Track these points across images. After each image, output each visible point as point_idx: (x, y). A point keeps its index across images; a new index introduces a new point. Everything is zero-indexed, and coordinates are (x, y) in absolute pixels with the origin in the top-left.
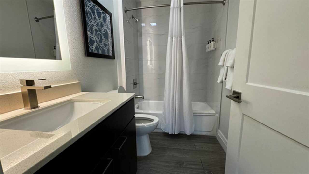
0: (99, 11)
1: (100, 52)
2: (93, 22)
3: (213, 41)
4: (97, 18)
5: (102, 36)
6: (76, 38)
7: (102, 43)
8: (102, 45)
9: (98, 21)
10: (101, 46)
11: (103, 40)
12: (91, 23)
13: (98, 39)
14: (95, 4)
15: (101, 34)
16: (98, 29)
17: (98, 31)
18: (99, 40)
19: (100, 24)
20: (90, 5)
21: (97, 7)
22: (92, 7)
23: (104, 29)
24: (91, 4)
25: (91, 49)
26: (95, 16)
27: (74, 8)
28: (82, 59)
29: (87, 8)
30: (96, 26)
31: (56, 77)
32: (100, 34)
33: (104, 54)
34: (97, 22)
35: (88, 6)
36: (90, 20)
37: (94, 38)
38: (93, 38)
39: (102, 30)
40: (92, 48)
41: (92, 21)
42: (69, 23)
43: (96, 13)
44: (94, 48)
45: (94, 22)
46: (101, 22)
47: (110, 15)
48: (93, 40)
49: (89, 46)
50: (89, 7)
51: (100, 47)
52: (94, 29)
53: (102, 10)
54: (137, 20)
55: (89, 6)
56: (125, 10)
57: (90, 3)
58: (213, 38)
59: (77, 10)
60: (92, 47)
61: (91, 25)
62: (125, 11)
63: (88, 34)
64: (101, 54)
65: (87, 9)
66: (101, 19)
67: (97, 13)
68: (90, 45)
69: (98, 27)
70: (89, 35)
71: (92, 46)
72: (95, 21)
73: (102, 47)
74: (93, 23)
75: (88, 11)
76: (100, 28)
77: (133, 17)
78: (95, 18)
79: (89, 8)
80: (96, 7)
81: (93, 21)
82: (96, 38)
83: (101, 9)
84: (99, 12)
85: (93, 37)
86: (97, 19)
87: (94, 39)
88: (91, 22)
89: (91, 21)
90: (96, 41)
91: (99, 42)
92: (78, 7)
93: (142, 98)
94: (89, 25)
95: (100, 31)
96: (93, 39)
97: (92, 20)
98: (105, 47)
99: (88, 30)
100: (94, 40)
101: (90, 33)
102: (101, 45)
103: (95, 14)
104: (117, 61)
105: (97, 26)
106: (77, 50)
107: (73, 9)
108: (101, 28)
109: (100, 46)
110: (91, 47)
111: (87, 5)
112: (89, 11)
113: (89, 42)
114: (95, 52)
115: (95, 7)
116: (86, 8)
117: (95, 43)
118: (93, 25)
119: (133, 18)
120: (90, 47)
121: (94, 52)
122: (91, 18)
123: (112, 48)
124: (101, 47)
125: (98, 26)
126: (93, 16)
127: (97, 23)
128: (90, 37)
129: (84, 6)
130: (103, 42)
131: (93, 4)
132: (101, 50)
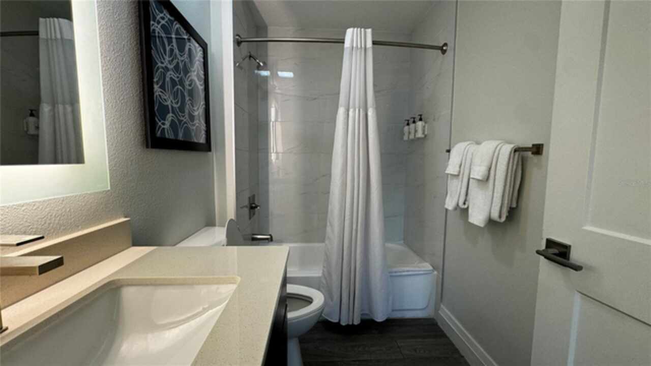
0: (180, 35)
1: (181, 137)
2: (167, 62)
3: (421, 120)
4: (176, 51)
5: (184, 96)
6: (123, 99)
7: (186, 113)
8: (185, 118)
9: (178, 59)
10: (182, 120)
11: (187, 106)
12: (162, 63)
13: (177, 103)
14: (172, 18)
15: (183, 90)
16: (177, 80)
17: (178, 82)
18: (179, 104)
19: (181, 65)
20: (163, 18)
21: (177, 26)
22: (166, 24)
23: (189, 79)
24: (165, 17)
25: (161, 129)
26: (172, 47)
27: (124, 21)
28: (136, 154)
29: (156, 25)
30: (173, 71)
31: (60, 212)
32: (181, 90)
33: (188, 140)
34: (175, 61)
35: (156, 21)
36: (160, 55)
37: (169, 101)
38: (165, 100)
39: (186, 80)
40: (163, 126)
41: (164, 59)
42: (108, 58)
43: (174, 40)
44: (167, 125)
45: (169, 61)
46: (185, 63)
47: (204, 47)
48: (164, 105)
49: (157, 120)
50: (161, 24)
51: (180, 124)
52: (168, 79)
53: (188, 35)
54: (261, 64)
55: (161, 20)
56: (237, 39)
57: (162, 15)
58: (421, 115)
59: (129, 28)
60: (163, 124)
61: (163, 68)
62: (238, 43)
63: (155, 90)
64: (183, 140)
65: (156, 27)
66: (184, 54)
67: (176, 38)
68: (157, 118)
69: (178, 75)
70: (157, 94)
71: (162, 121)
72: (171, 59)
73: (185, 123)
74: (166, 64)
75: (157, 32)
76: (182, 77)
77: (250, 57)
78: (172, 50)
79: (159, 26)
80: (176, 24)
81: (167, 58)
82: (173, 101)
83: (185, 32)
84: (180, 37)
85: (165, 97)
86: (176, 55)
87: (169, 103)
88: (163, 61)
89: (161, 57)
90: (172, 107)
91: (178, 110)
92: (132, 20)
93: (267, 239)
94: (158, 68)
95: (181, 82)
96: (166, 104)
97: (164, 55)
98: (191, 123)
99: (155, 80)
100: (168, 106)
101: (161, 87)
102: (182, 118)
103: (172, 42)
104: (214, 155)
105: (176, 70)
106: (123, 133)
107: (120, 25)
108: (184, 77)
109: (180, 121)
110: (160, 124)
111: (156, 18)
112: (159, 33)
113: (157, 109)
114: (170, 135)
115: (172, 24)
116: (153, 25)
117: (169, 113)
118: (166, 67)
119: (252, 59)
120: (158, 124)
121: (167, 136)
122: (162, 51)
123: (205, 125)
124: (183, 122)
125: (177, 72)
126: (169, 45)
127: (175, 65)
128: (158, 96)
129: (150, 21)
130: (187, 111)
131: (169, 16)
132: (182, 130)
